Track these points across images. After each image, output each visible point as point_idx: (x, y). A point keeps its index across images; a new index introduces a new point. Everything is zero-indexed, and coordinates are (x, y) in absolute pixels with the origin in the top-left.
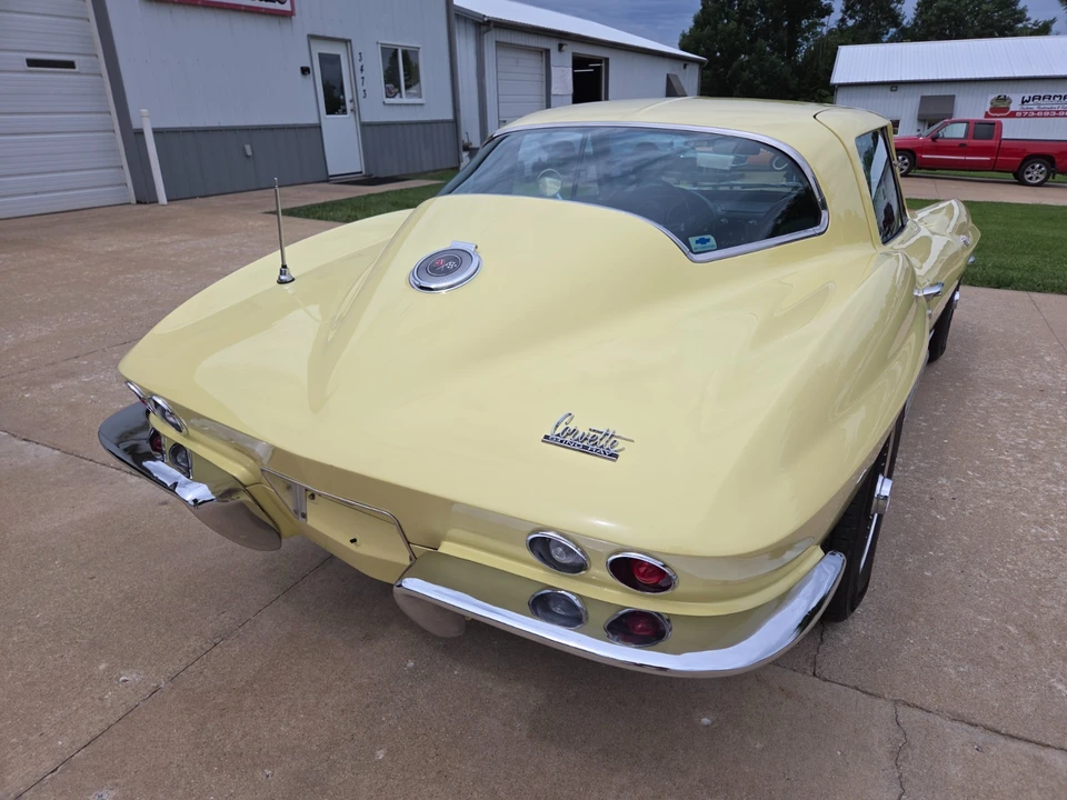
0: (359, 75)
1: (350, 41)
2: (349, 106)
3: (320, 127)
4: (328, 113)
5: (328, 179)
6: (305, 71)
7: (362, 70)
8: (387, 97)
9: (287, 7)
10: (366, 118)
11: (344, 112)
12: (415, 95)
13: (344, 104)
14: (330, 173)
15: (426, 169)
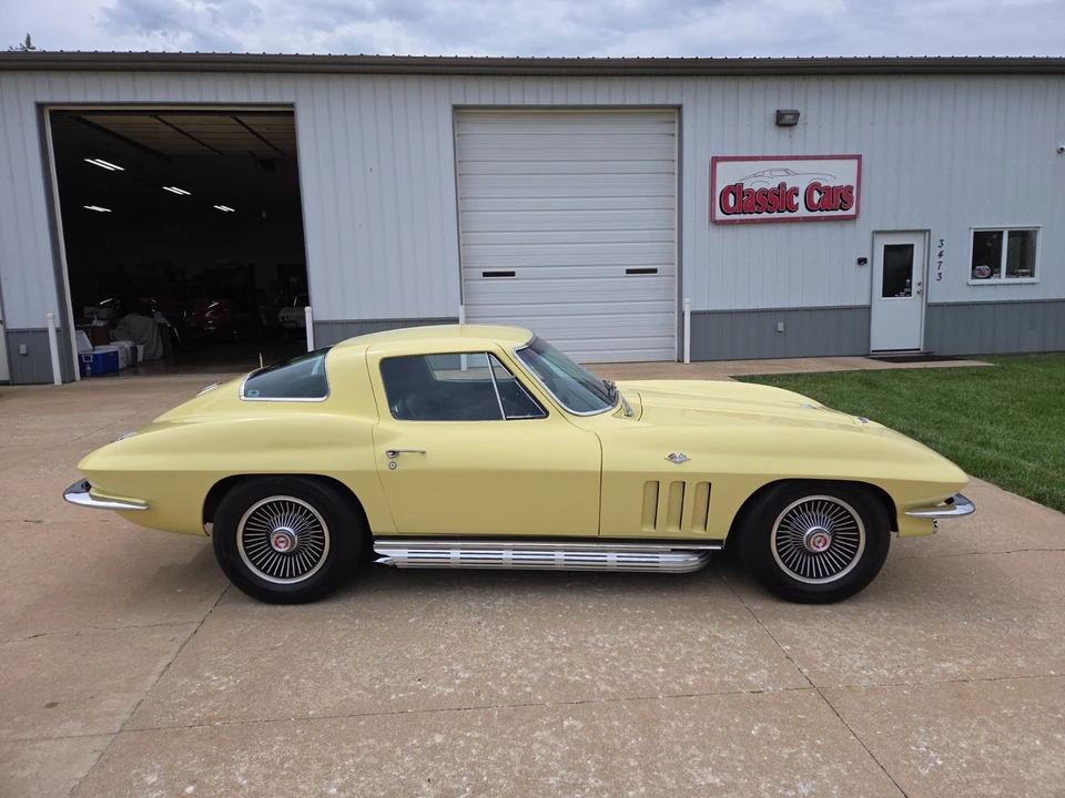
0: (935, 259)
1: (929, 231)
2: (915, 288)
3: (869, 308)
4: (884, 296)
5: (870, 355)
6: (862, 261)
7: (940, 255)
8: (974, 277)
9: (852, 211)
10: (935, 298)
11: (909, 294)
12: (1024, 275)
13: (910, 287)
14: (873, 348)
15: (1025, 349)
